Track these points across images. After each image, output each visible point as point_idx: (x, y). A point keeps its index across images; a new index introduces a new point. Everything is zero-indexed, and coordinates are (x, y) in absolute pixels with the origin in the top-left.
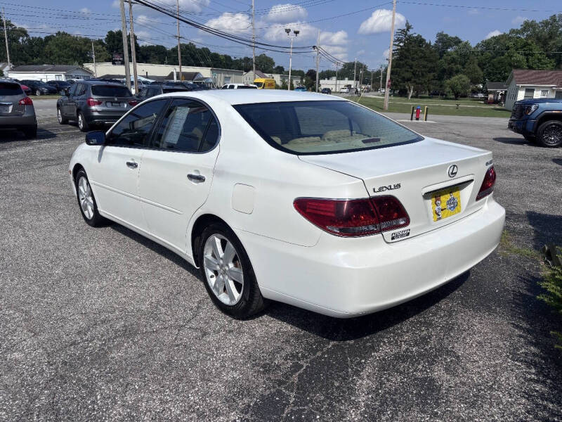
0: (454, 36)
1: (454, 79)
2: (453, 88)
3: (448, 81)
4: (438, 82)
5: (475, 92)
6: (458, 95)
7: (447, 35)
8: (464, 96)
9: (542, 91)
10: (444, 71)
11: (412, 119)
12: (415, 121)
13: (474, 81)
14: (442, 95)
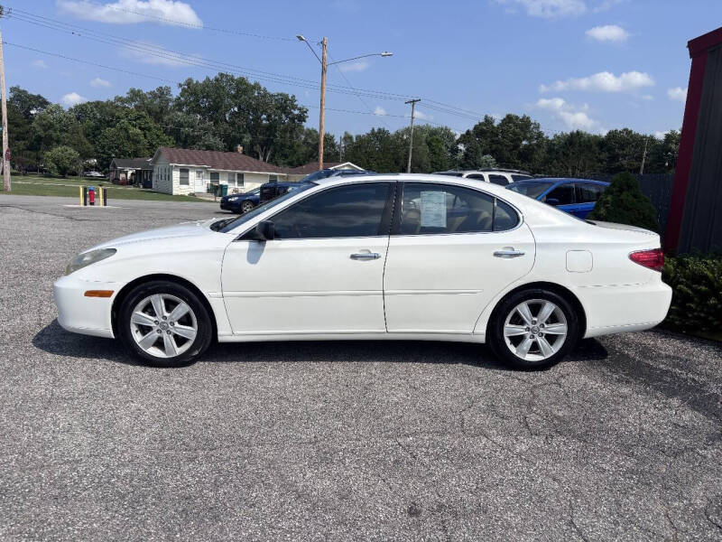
0: (35, 94)
1: (57, 151)
2: (57, 161)
3: (49, 153)
4: (34, 154)
5: (88, 168)
6: (64, 173)
7: (25, 92)
8: (74, 174)
9: (197, 172)
10: (39, 139)
11: (85, 204)
12: (89, 206)
13: (85, 156)
14: (41, 171)
